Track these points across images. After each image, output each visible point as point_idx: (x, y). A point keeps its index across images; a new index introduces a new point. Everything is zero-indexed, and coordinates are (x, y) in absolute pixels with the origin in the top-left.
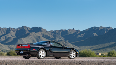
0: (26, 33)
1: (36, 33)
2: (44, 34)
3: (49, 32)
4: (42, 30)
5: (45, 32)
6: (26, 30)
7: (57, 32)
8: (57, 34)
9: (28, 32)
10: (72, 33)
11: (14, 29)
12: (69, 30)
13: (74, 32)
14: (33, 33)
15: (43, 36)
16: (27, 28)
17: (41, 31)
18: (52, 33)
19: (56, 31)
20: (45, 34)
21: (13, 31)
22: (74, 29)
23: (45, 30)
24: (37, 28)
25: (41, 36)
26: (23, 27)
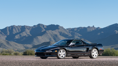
0: (43, 31)
1: (52, 31)
2: (61, 32)
3: (66, 30)
4: (59, 27)
5: (63, 30)
6: (42, 28)
7: (75, 30)
8: (76, 31)
9: (44, 30)
10: (92, 30)
11: (30, 27)
12: (89, 27)
13: (94, 30)
14: (50, 31)
15: (60, 35)
16: (43, 26)
17: (58, 29)
18: (70, 30)
19: (74, 28)
20: (63, 32)
21: (28, 29)
22: (93, 26)
23: (62, 27)
24: (54, 25)
25: (58, 34)
26: (39, 25)
